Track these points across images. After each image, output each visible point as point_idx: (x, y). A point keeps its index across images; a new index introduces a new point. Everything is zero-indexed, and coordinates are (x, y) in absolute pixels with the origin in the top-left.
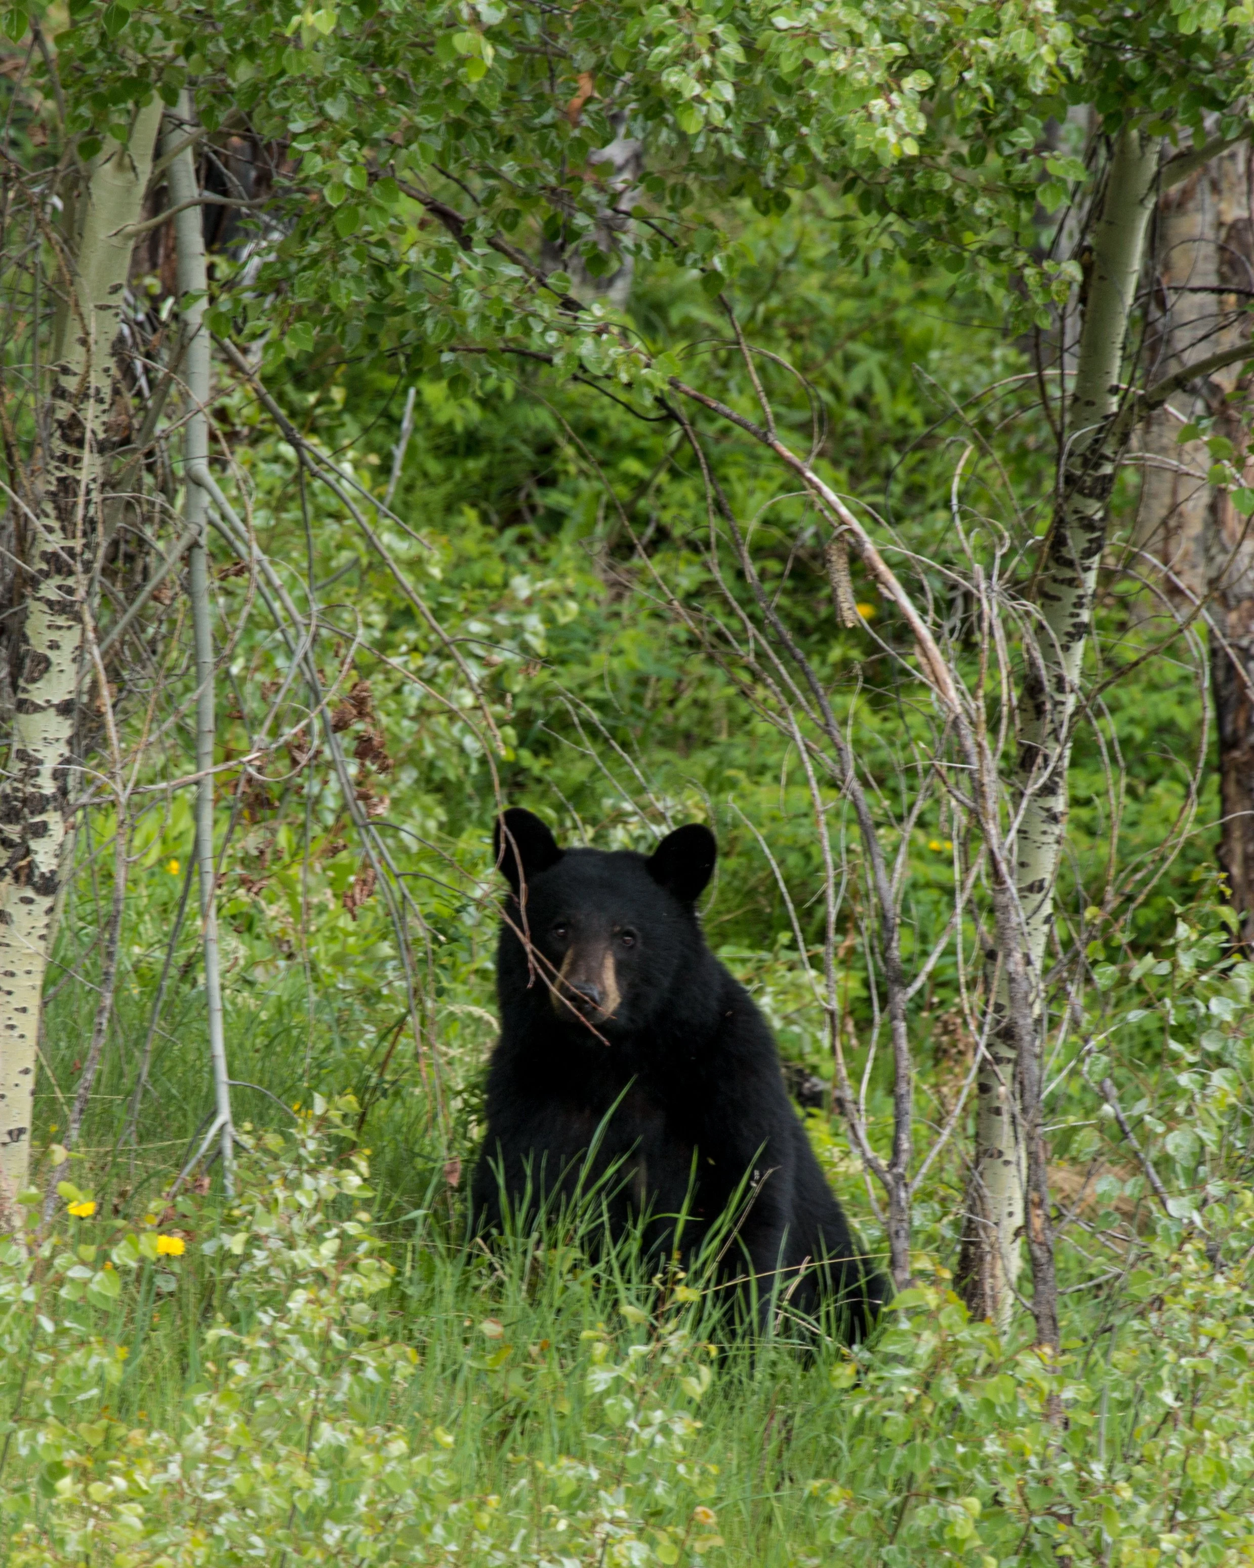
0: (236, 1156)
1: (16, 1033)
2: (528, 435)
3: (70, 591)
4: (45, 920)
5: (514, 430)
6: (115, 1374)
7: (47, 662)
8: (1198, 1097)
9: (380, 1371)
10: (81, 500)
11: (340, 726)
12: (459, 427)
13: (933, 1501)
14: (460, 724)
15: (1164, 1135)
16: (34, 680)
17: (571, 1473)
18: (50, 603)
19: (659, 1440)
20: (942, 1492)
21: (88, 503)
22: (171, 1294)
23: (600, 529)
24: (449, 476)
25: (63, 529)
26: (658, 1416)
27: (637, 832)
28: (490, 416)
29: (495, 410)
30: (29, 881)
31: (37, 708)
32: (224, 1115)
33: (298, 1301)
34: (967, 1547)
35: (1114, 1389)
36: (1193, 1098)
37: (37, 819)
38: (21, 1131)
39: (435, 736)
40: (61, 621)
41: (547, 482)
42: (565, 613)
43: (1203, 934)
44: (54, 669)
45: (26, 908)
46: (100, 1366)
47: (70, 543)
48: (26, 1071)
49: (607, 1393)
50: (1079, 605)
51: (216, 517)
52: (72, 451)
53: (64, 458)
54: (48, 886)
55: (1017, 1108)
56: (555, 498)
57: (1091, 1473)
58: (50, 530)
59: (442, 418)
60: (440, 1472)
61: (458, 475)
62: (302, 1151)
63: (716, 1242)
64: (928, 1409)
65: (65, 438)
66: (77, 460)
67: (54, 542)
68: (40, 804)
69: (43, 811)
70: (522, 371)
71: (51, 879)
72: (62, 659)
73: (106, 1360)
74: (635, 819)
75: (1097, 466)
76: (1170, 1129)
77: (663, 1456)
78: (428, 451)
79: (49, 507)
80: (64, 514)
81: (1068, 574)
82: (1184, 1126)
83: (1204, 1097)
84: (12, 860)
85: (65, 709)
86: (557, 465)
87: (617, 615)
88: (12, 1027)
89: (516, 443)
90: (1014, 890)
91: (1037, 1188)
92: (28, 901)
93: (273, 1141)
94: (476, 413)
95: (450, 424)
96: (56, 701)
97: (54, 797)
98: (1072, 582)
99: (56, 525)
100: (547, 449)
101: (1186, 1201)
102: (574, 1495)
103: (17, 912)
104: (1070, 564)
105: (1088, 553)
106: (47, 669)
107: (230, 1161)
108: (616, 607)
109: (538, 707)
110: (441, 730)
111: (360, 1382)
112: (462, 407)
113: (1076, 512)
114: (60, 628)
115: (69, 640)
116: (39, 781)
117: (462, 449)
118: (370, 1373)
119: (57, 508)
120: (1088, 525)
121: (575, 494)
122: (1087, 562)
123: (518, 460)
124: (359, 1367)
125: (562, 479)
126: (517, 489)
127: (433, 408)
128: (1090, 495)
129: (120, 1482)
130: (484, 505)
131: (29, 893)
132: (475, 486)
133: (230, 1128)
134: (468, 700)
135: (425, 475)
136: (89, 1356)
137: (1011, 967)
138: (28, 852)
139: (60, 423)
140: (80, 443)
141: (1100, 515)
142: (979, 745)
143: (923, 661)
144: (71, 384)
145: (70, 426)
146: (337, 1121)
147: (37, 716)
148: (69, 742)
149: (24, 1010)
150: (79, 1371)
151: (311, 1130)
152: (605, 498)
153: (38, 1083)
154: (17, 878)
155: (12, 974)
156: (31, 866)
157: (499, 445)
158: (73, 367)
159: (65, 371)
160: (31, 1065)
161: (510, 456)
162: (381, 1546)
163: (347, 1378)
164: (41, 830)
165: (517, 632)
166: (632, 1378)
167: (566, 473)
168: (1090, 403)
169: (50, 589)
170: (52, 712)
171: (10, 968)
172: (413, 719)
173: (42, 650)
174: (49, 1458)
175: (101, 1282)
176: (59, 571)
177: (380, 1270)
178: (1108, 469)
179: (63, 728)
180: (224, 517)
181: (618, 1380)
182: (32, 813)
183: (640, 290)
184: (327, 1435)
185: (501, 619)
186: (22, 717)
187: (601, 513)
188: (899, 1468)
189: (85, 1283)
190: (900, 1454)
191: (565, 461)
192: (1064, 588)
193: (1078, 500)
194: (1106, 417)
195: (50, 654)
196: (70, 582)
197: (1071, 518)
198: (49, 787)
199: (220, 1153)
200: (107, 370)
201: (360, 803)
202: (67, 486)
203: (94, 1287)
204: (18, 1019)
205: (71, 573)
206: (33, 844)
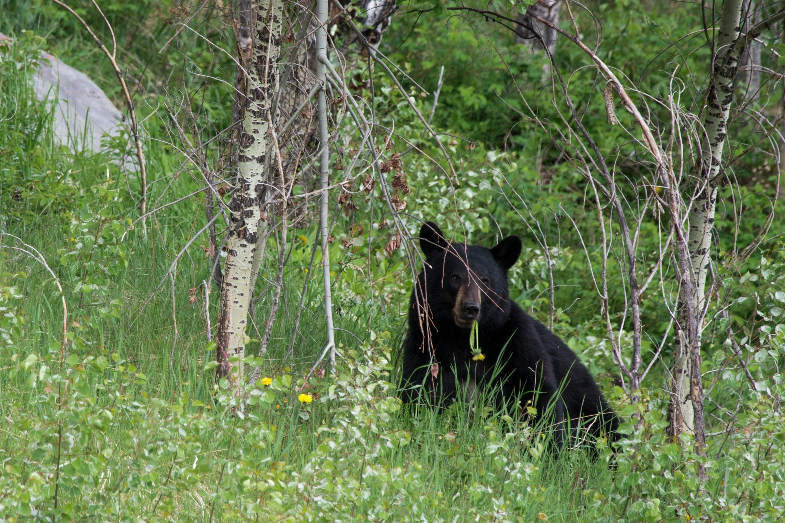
0: (336, 359)
1: (238, 305)
2: (508, 112)
3: (263, 106)
4: (252, 254)
5: (502, 109)
6: (271, 438)
7: (253, 139)
8: (770, 336)
9: (393, 443)
10: (267, 65)
11: (385, 169)
12: (476, 107)
13: (640, 500)
14: (463, 216)
15: (753, 354)
16: (247, 147)
17: (479, 490)
18: (254, 112)
19: (519, 475)
20: (645, 496)
21: (271, 67)
22: (307, 421)
23: (539, 153)
24: (472, 129)
25: (260, 79)
26: (519, 465)
27: (542, 263)
28: (490, 102)
29: (493, 101)
30: (244, 237)
31: (248, 159)
32: (332, 343)
33: (356, 411)
34: (656, 520)
35: (730, 466)
36: (767, 337)
37: (248, 209)
38: (241, 349)
39: (453, 222)
40: (259, 120)
41: (516, 133)
42: (511, 168)
43: (773, 263)
44: (256, 142)
45: (243, 249)
46: (264, 433)
47: (262, 86)
48: (243, 322)
49: (495, 454)
50: (721, 125)
51: (330, 78)
52: (264, 44)
53: (261, 47)
54: (253, 239)
55: (687, 341)
56: (519, 140)
57: (719, 503)
58: (254, 80)
59: (469, 103)
60: (416, 481)
61: (476, 128)
62: (365, 356)
63: (553, 404)
64: (639, 458)
65: (261, 38)
66: (266, 48)
67: (256, 85)
68: (250, 202)
69: (251, 205)
70: (506, 83)
71: (254, 236)
72: (259, 137)
73: (267, 432)
74: (541, 257)
75: (729, 63)
76: (757, 351)
77: (520, 483)
78: (462, 117)
79: (254, 70)
80: (260, 73)
81: (717, 111)
82: (764, 350)
83: (773, 337)
84: (237, 227)
85: (261, 160)
86: (521, 126)
87: (546, 189)
88: (237, 302)
89: (502, 115)
90: (686, 244)
91: (696, 377)
92: (244, 246)
93: (352, 352)
94: (484, 101)
95: (472, 107)
96: (256, 156)
97: (256, 199)
98: (718, 115)
99: (257, 77)
100: (517, 118)
101: (764, 383)
102: (480, 500)
103: (239, 250)
104: (717, 107)
105: (726, 103)
106: (252, 142)
107: (334, 362)
108: (546, 186)
109: (509, 227)
110: (455, 219)
111: (384, 447)
112: (478, 98)
113: (720, 84)
114: (258, 123)
115: (263, 129)
116: (249, 192)
117: (478, 117)
118: (389, 444)
119: (257, 70)
120: (726, 90)
121: (528, 137)
122: (725, 107)
123: (503, 123)
124: (383, 442)
125: (523, 131)
126: (503, 136)
127: (465, 99)
128: (727, 76)
129: (272, 483)
130: (488, 143)
131: (245, 242)
132: (484, 134)
133: (334, 348)
134: (468, 206)
135: (461, 127)
136: (260, 430)
137: (685, 278)
138: (244, 223)
139: (259, 32)
140: (267, 41)
141: (731, 85)
142: (670, 177)
143: (646, 140)
144: (264, 14)
145: (263, 33)
146: (381, 343)
147: (248, 163)
148: (262, 175)
149: (242, 295)
150: (255, 436)
151: (369, 347)
152: (541, 140)
153: (248, 327)
154: (239, 236)
155: (237, 279)
156: (245, 230)
157: (494, 116)
158: (264, 6)
159: (261, 8)
160: (246, 320)
161: (499, 121)
162: (390, 514)
163: (378, 446)
164: (250, 214)
165: (490, 177)
166: (507, 448)
167: (525, 129)
168: (727, 35)
169: (254, 106)
170: (255, 161)
171: (236, 276)
172: (443, 214)
173: (250, 133)
174: (241, 475)
175: (265, 397)
176: (258, 98)
177: (396, 402)
178: (735, 65)
179: (259, 168)
180: (334, 78)
181: (500, 449)
182: (246, 206)
183: (560, 51)
184: (369, 471)
185: (483, 170)
186: (242, 163)
187: (540, 146)
188: (625, 484)
189: (258, 397)
190: (626, 478)
191: (524, 124)
192: (715, 118)
193: (721, 79)
194: (734, 41)
195: (254, 135)
196: (263, 103)
197: (718, 86)
198: (253, 194)
199: (330, 360)
200: (280, 8)
201: (394, 204)
202: (261, 59)
203: (262, 399)
204: (239, 299)
205: (263, 99)
206: (246, 220)
